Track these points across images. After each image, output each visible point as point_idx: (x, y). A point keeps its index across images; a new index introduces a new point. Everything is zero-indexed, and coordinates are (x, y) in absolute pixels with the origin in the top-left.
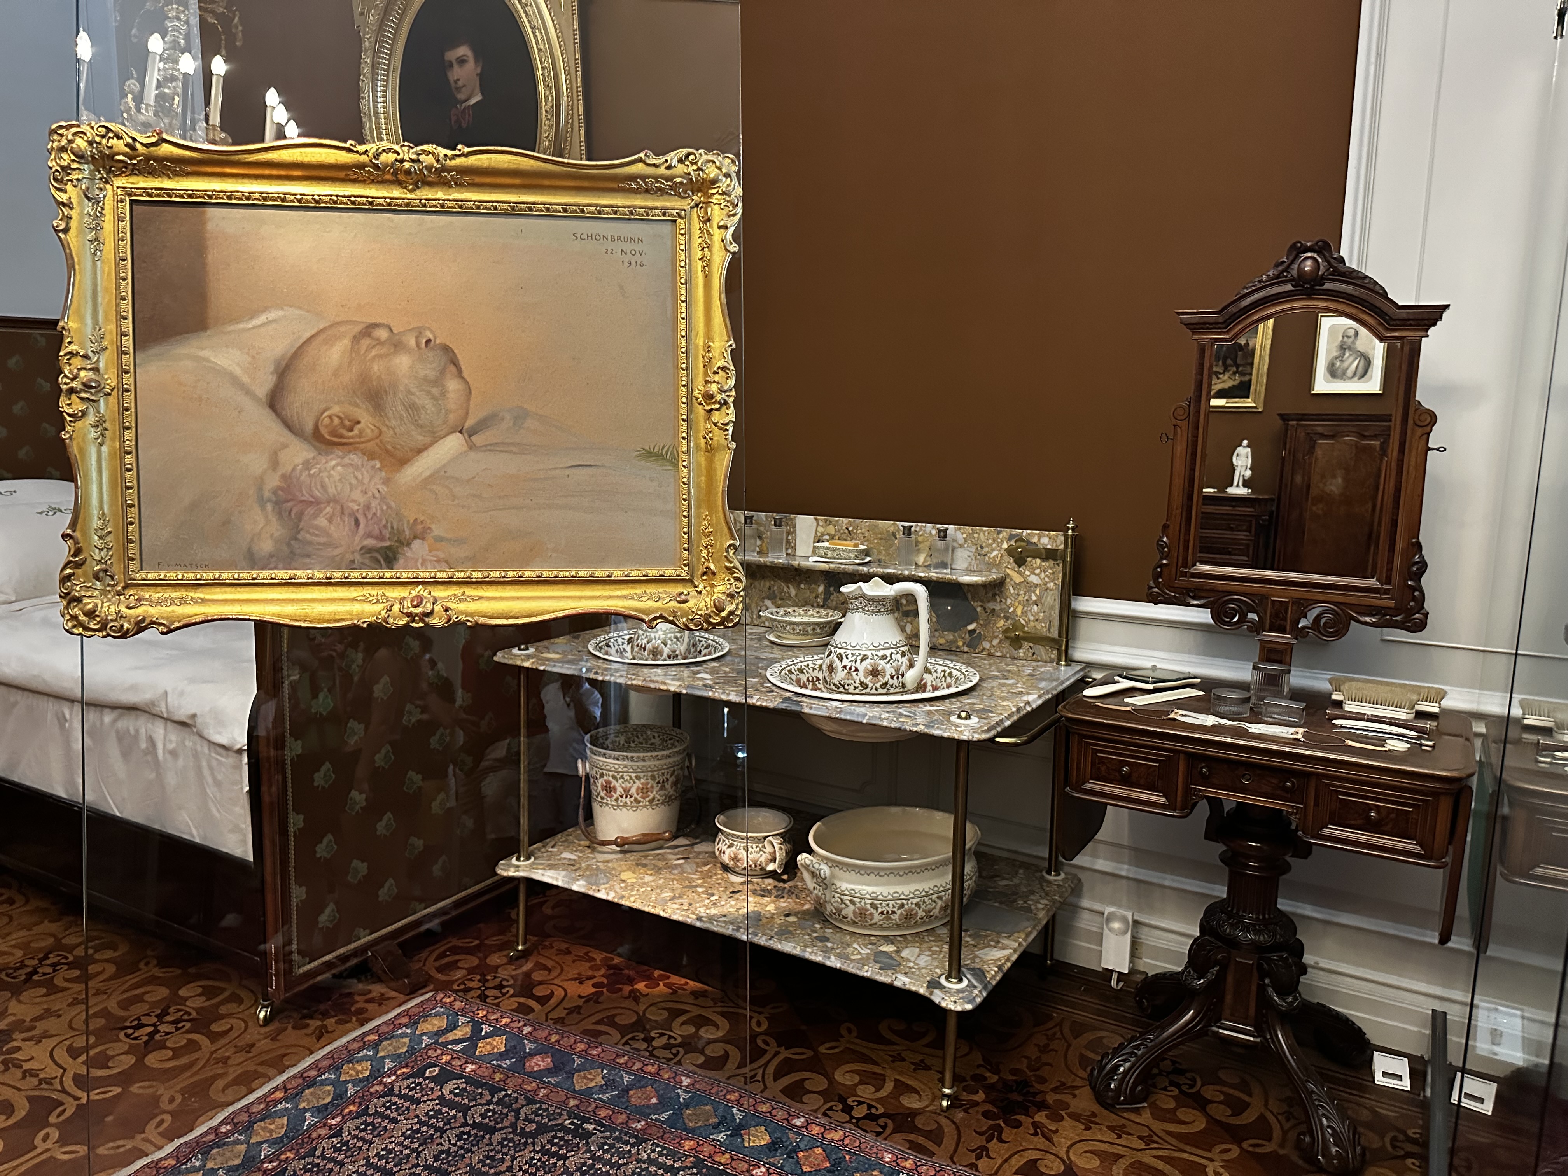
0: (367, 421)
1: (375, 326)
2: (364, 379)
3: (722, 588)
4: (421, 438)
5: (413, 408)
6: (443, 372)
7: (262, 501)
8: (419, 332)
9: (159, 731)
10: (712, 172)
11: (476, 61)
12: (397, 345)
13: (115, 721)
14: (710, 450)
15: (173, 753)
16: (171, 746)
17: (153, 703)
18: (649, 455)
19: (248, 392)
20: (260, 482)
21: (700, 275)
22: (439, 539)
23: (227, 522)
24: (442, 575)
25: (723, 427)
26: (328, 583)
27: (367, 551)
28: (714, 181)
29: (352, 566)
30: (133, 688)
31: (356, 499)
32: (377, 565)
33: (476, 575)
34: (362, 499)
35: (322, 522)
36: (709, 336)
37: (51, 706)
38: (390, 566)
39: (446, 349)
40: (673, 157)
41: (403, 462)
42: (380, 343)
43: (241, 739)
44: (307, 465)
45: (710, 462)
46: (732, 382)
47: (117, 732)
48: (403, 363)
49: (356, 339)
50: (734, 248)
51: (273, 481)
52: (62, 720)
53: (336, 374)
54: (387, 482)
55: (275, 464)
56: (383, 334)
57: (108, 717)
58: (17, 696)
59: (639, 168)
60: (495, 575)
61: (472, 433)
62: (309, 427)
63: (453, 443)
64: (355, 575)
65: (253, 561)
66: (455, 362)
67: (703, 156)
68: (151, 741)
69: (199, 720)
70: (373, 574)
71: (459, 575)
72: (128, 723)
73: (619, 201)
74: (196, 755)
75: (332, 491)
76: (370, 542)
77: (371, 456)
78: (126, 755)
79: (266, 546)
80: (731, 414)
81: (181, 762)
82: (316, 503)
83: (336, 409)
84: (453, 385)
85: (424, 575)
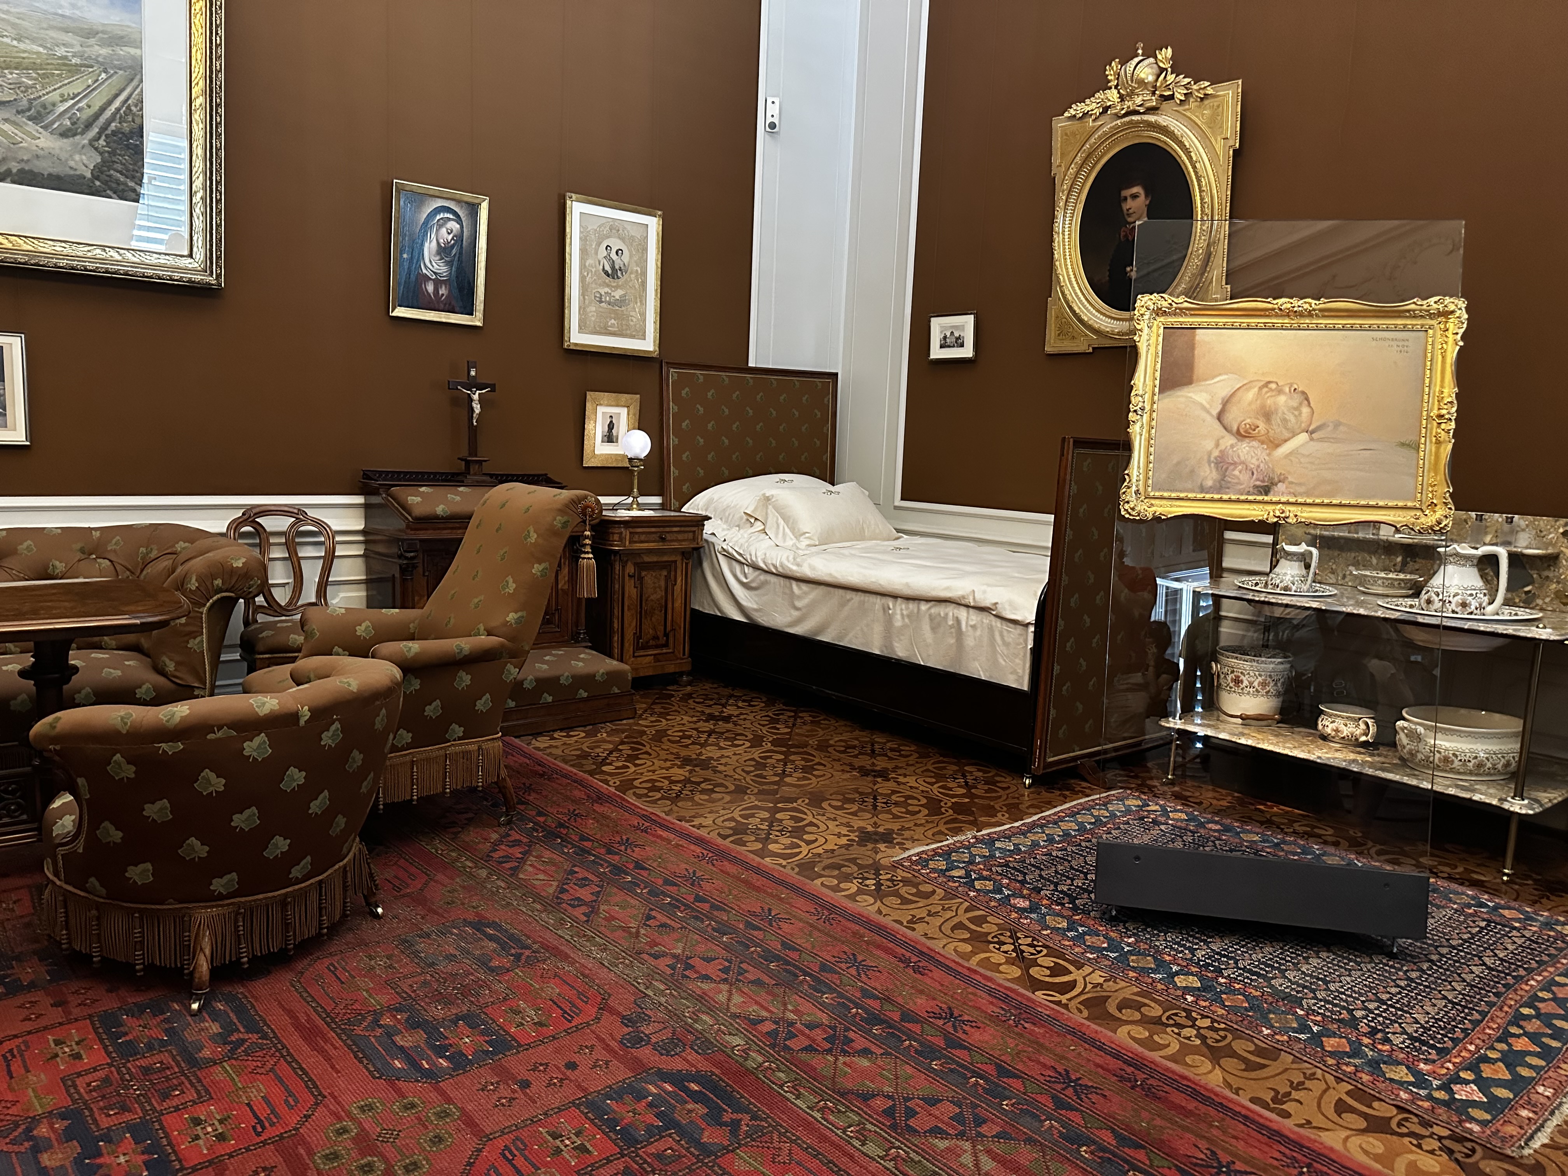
0: (1262, 427)
1: (1270, 382)
2: (1263, 407)
3: (1440, 512)
4: (1287, 435)
5: (1285, 421)
6: (1301, 404)
7: (1209, 462)
8: (1291, 385)
9: (962, 613)
10: (1452, 307)
11: (1146, 196)
12: (1280, 391)
13: (930, 608)
14: (1438, 442)
15: (974, 627)
16: (972, 623)
17: (964, 597)
18: (1403, 445)
19: (1208, 412)
20: (1210, 453)
21: (1440, 357)
22: (1291, 483)
23: (1192, 471)
24: (1292, 500)
25: (1448, 432)
26: (1238, 501)
27: (1255, 487)
28: (1453, 312)
29: (1248, 493)
30: (948, 588)
31: (1253, 463)
32: (1261, 494)
33: (1309, 501)
34: (1257, 463)
35: (1236, 472)
36: (1442, 386)
37: (878, 601)
38: (1266, 494)
39: (1303, 393)
40: (1432, 300)
41: (1278, 446)
42: (1271, 390)
43: (1031, 617)
44: (1232, 446)
45: (1438, 449)
46: (1454, 409)
47: (930, 615)
48: (1282, 399)
49: (1261, 388)
50: (1461, 344)
51: (1216, 453)
52: (885, 609)
53: (1250, 404)
54: (1269, 455)
55: (1217, 445)
56: (1273, 386)
57: (924, 607)
58: (849, 595)
59: (1413, 306)
60: (1318, 501)
61: (1312, 432)
62: (1235, 428)
63: (1304, 437)
64: (1251, 498)
65: (1202, 490)
66: (1307, 399)
67: (1448, 300)
68: (958, 621)
69: (999, 606)
70: (1259, 498)
71: (1300, 500)
72: (941, 610)
73: (1399, 322)
74: (991, 629)
75: (1242, 458)
76: (1258, 483)
77: (1263, 443)
78: (934, 629)
79: (1209, 483)
80: (1453, 425)
81: (978, 633)
82: (1235, 464)
83: (1248, 421)
84: (1305, 410)
85: (1284, 499)
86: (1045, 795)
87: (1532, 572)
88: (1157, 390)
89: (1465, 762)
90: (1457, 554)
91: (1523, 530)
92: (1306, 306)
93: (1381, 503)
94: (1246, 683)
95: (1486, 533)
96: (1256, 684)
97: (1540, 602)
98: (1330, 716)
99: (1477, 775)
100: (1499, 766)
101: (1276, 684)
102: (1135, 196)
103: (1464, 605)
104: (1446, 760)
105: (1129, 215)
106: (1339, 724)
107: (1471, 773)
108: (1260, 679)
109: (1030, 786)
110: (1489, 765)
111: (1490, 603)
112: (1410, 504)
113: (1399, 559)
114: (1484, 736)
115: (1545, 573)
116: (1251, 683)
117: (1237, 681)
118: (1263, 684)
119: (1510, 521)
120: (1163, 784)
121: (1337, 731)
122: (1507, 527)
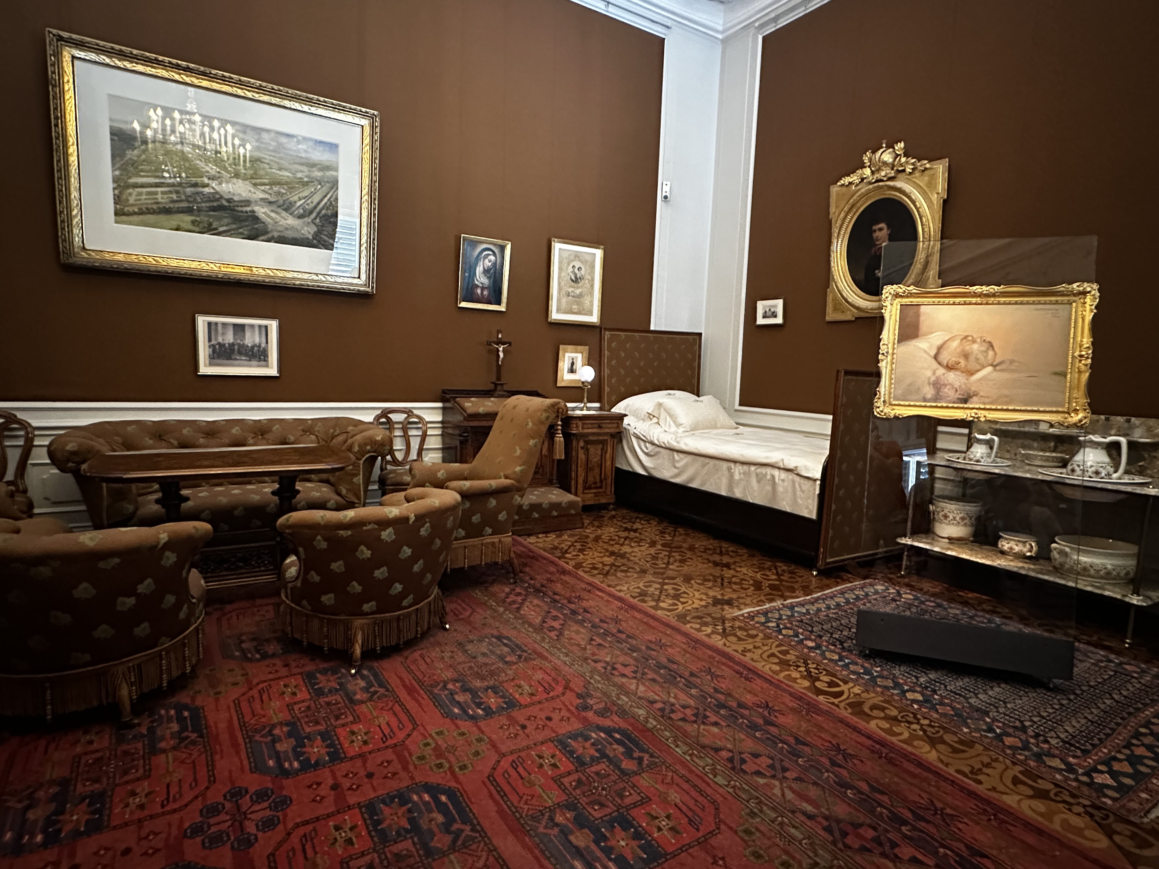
0: (963, 362)
1: (967, 336)
2: (963, 351)
3: (1081, 415)
4: (979, 367)
5: (977, 359)
6: (988, 349)
7: (929, 384)
8: (981, 338)
9: (776, 472)
10: (1089, 289)
11: (888, 228)
12: (974, 341)
13: (756, 469)
14: (1080, 372)
15: (783, 480)
16: (782, 478)
17: (776, 463)
18: (1056, 374)
19: (928, 354)
20: (929, 378)
21: (1080, 320)
22: (982, 396)
23: (919, 389)
24: (982, 406)
25: (1086, 365)
27: (958, 399)
28: (1089, 292)
29: (954, 403)
30: (767, 457)
31: (957, 385)
32: (961, 403)
33: (994, 407)
34: (959, 384)
35: (946, 390)
36: (1082, 337)
37: (725, 465)
38: (966, 403)
39: (990, 342)
40: (1075, 285)
41: (972, 374)
42: (969, 341)
43: (818, 475)
44: (944, 374)
45: (1079, 376)
46: (1090, 352)
47: (756, 473)
48: (975, 346)
49: (962, 340)
50: (1095, 311)
51: (933, 379)
52: (729, 469)
53: (955, 349)
54: (967, 379)
55: (934, 373)
56: (970, 338)
57: (753, 468)
58: (707, 460)
59: (1062, 289)
60: (999, 407)
61: (995, 366)
62: (945, 364)
63: (990, 369)
64: (955, 405)
65: (925, 400)
66: (992, 346)
67: (1086, 285)
68: (773, 477)
69: (798, 469)
70: (961, 405)
71: (988, 407)
72: (763, 470)
73: (1053, 299)
74: (793, 481)
75: (950, 381)
76: (960, 397)
77: (963, 372)
78: (759, 481)
79: (929, 396)
80: (1089, 361)
81: (786, 484)
82: (945, 385)
83: (953, 359)
84: (991, 353)
85: (977, 406)
86: (826, 581)
87: (1143, 453)
88: (896, 341)
89: (1098, 571)
90: (1091, 442)
91: (1138, 427)
92: (992, 290)
93: (1041, 409)
94: (951, 517)
95: (1112, 429)
96: (957, 518)
97: (1149, 472)
98: (1006, 539)
99: (1106, 579)
100: (1122, 574)
101: (971, 519)
102: (881, 229)
103: (1097, 473)
104: (1085, 569)
105: (877, 240)
106: (1012, 544)
107: (1102, 578)
108: (961, 515)
109: (816, 575)
110: (1114, 573)
111: (1115, 472)
112: (1060, 409)
113: (1052, 444)
114: (1111, 555)
115: (1153, 454)
116: (954, 518)
117: (946, 517)
118: (963, 519)
119: (1128, 421)
120: (898, 577)
121: (1011, 548)
122: (1126, 425)
